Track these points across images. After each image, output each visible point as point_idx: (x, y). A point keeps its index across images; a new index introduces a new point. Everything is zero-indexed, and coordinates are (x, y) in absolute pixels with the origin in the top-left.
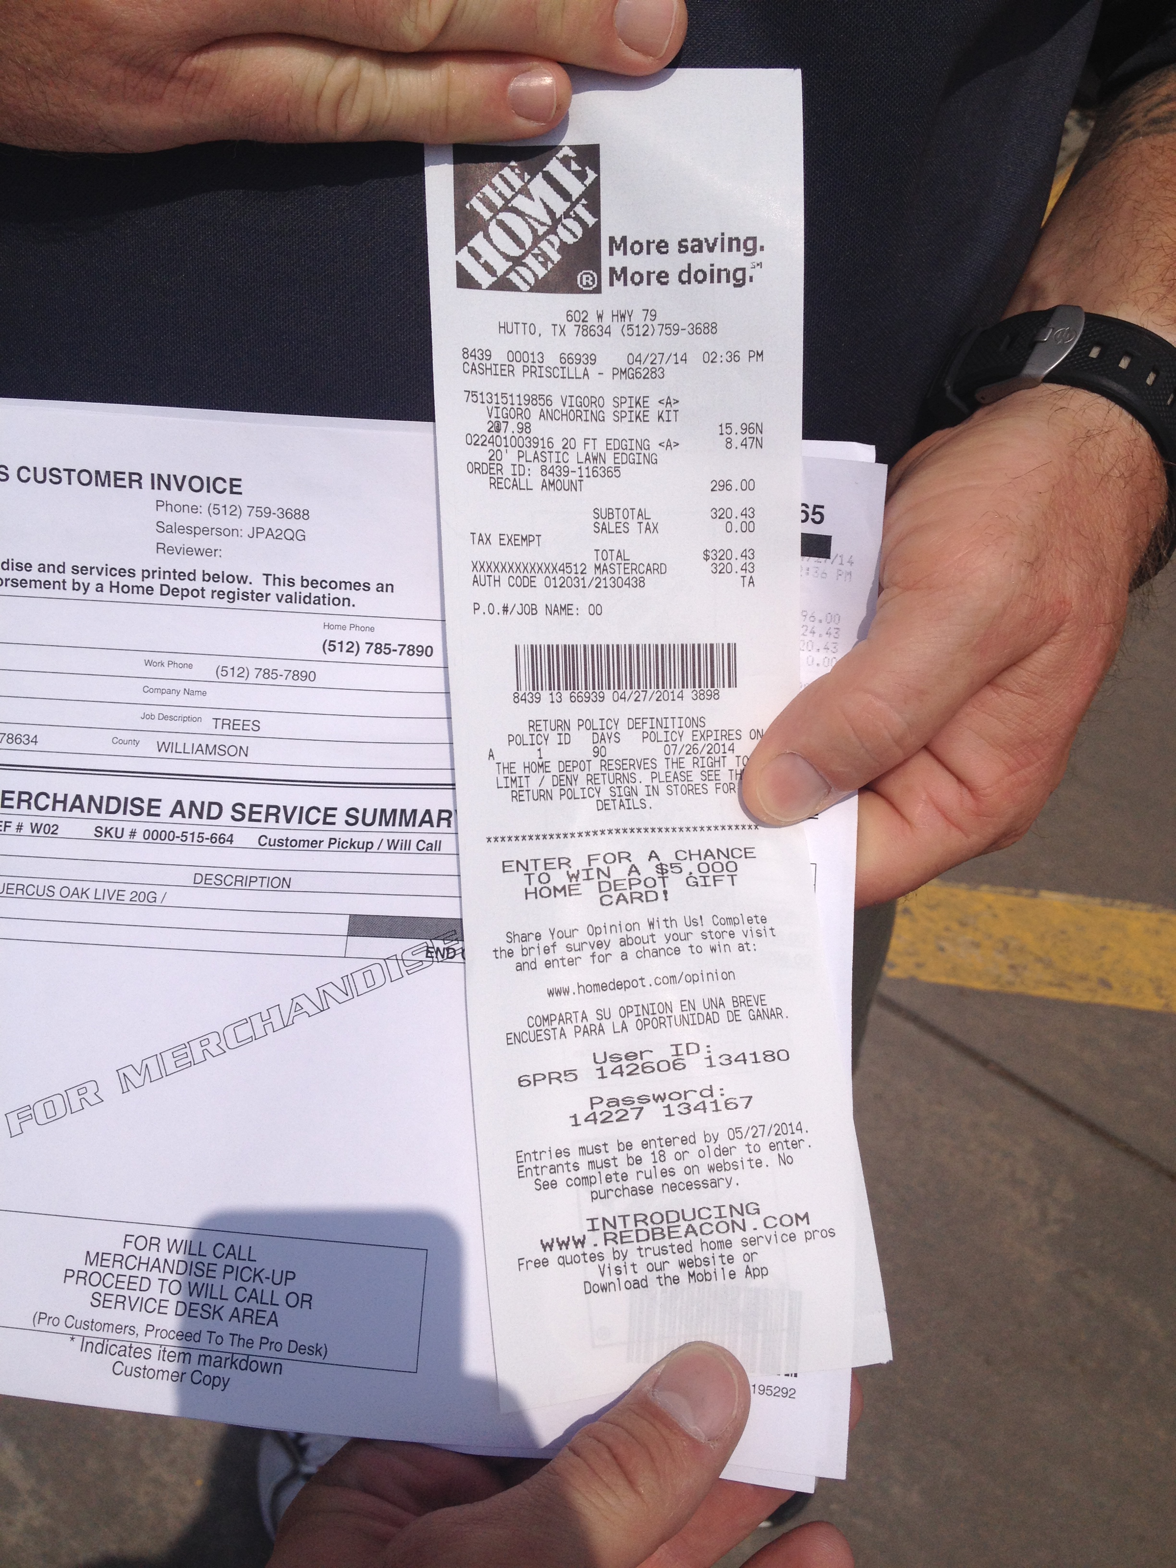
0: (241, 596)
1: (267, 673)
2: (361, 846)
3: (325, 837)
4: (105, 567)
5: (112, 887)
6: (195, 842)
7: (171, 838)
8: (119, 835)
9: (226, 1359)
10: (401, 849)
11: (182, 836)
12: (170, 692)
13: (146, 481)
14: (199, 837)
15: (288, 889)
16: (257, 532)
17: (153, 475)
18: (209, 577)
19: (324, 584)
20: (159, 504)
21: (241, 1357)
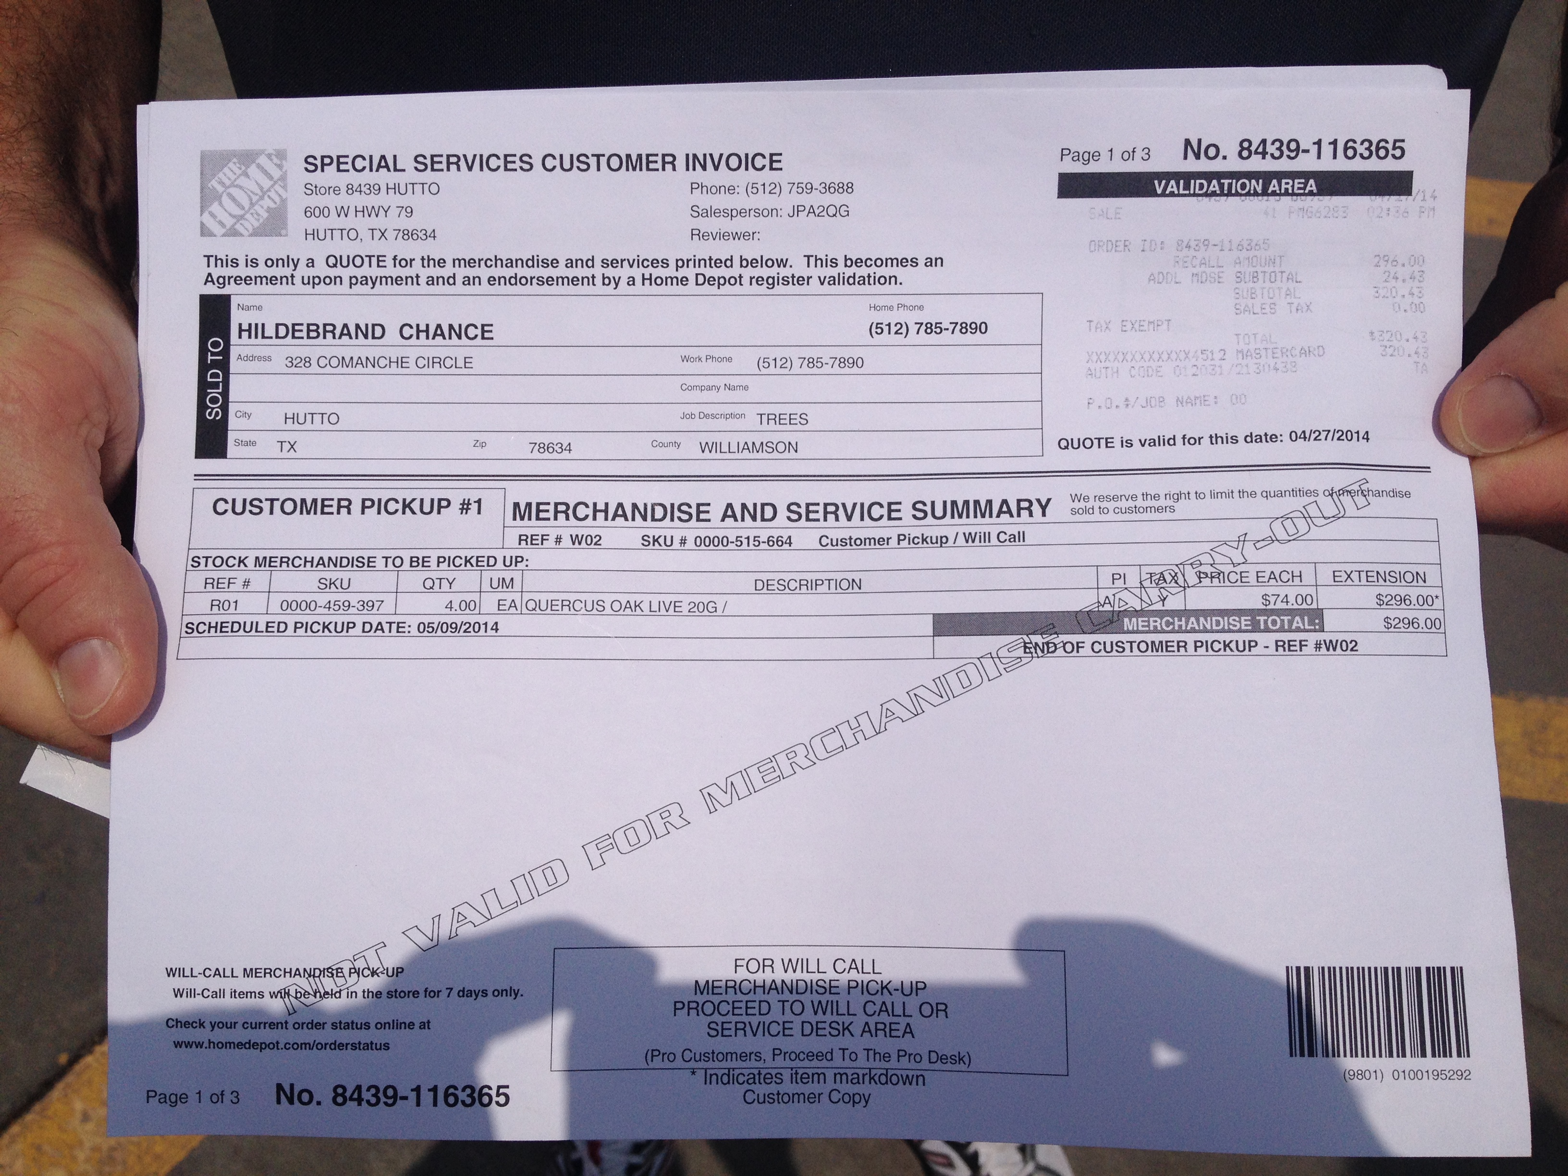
0: (781, 281)
1: (812, 362)
2: (934, 541)
3: (893, 533)
4: (636, 258)
5: (668, 599)
6: (752, 547)
7: (725, 544)
8: (669, 543)
9: (864, 1075)
10: (980, 542)
11: (737, 541)
12: (710, 388)
13: (680, 163)
14: (754, 541)
15: (859, 591)
16: (797, 210)
17: (687, 155)
18: (746, 263)
19: (869, 262)
20: (694, 186)
21: (879, 1072)
